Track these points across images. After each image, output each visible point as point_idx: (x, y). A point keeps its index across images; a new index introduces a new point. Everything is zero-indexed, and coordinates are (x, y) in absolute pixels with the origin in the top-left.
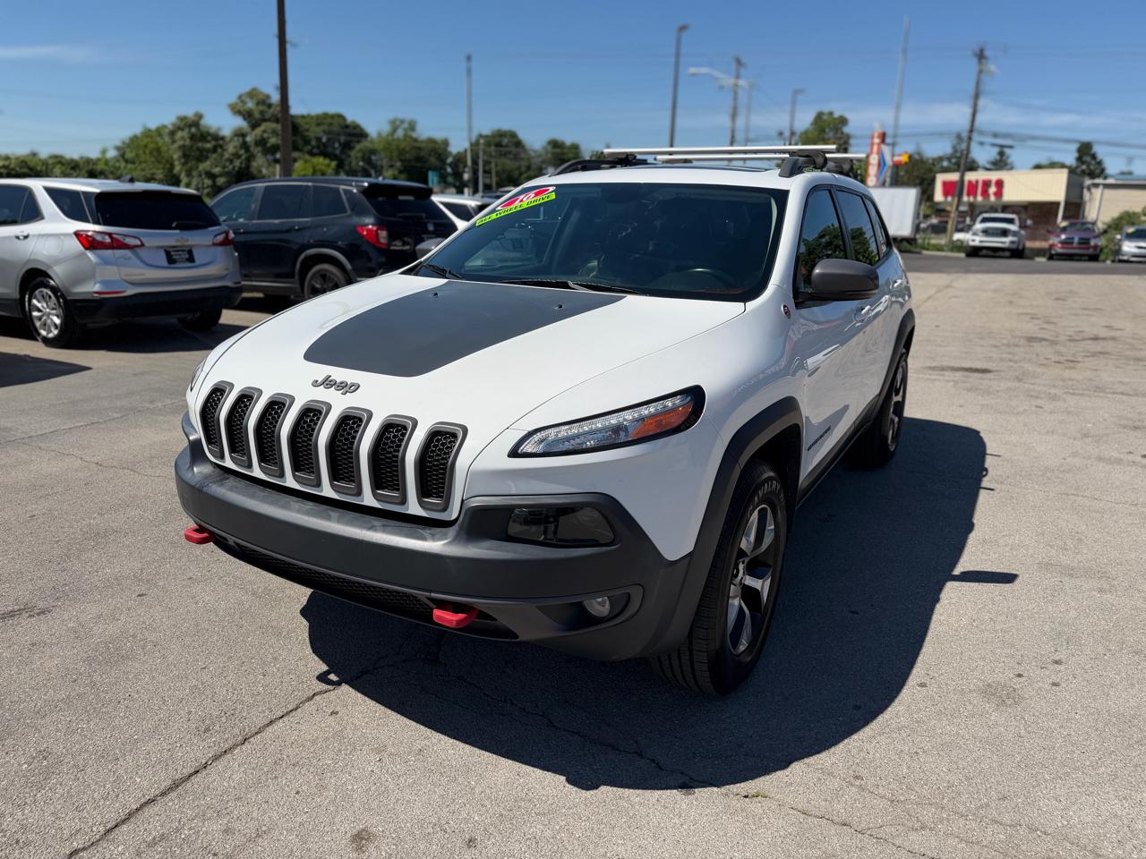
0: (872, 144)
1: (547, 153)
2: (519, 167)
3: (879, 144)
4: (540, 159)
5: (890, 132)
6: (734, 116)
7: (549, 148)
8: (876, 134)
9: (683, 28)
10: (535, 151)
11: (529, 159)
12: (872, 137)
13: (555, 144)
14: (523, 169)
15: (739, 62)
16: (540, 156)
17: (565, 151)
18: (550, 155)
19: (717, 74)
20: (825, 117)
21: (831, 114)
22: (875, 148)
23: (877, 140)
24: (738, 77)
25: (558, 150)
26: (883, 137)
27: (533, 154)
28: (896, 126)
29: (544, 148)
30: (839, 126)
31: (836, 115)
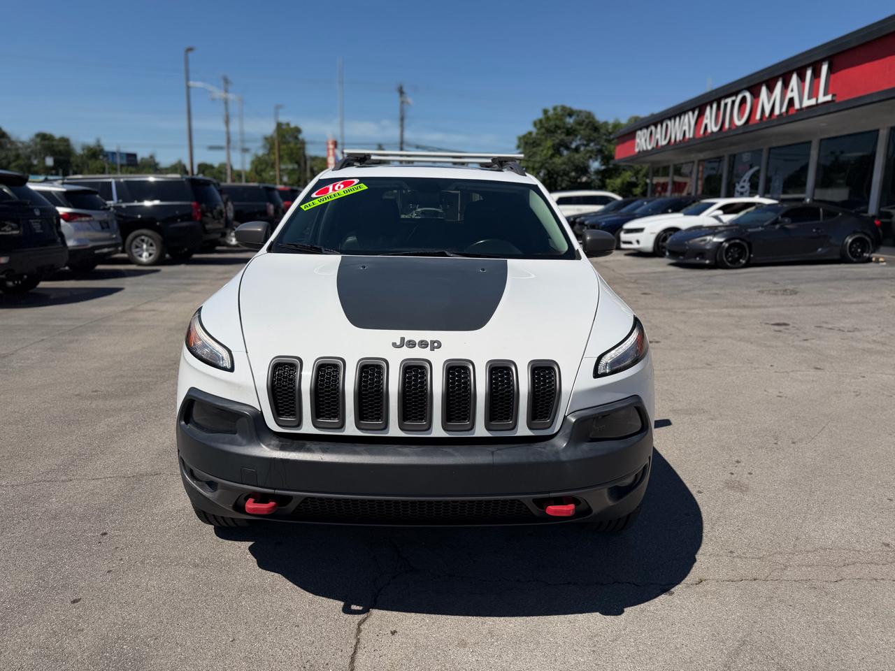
0: (328, 149)
1: (36, 144)
2: (6, 157)
3: (333, 149)
4: (29, 150)
5: (339, 141)
6: (227, 122)
7: (38, 140)
8: (330, 142)
9: (190, 50)
10: (22, 143)
11: (17, 149)
12: (327, 144)
13: (44, 137)
14: (12, 158)
15: (226, 81)
16: (29, 147)
17: (55, 143)
18: (39, 147)
19: (210, 88)
20: (284, 127)
21: (288, 124)
22: (331, 152)
23: (331, 146)
24: (226, 91)
25: (46, 142)
26: (335, 144)
27: (20, 145)
28: (342, 137)
29: (32, 140)
30: (296, 134)
31: (292, 125)
